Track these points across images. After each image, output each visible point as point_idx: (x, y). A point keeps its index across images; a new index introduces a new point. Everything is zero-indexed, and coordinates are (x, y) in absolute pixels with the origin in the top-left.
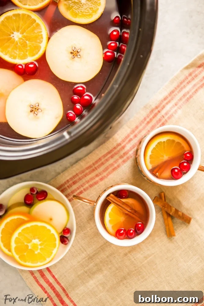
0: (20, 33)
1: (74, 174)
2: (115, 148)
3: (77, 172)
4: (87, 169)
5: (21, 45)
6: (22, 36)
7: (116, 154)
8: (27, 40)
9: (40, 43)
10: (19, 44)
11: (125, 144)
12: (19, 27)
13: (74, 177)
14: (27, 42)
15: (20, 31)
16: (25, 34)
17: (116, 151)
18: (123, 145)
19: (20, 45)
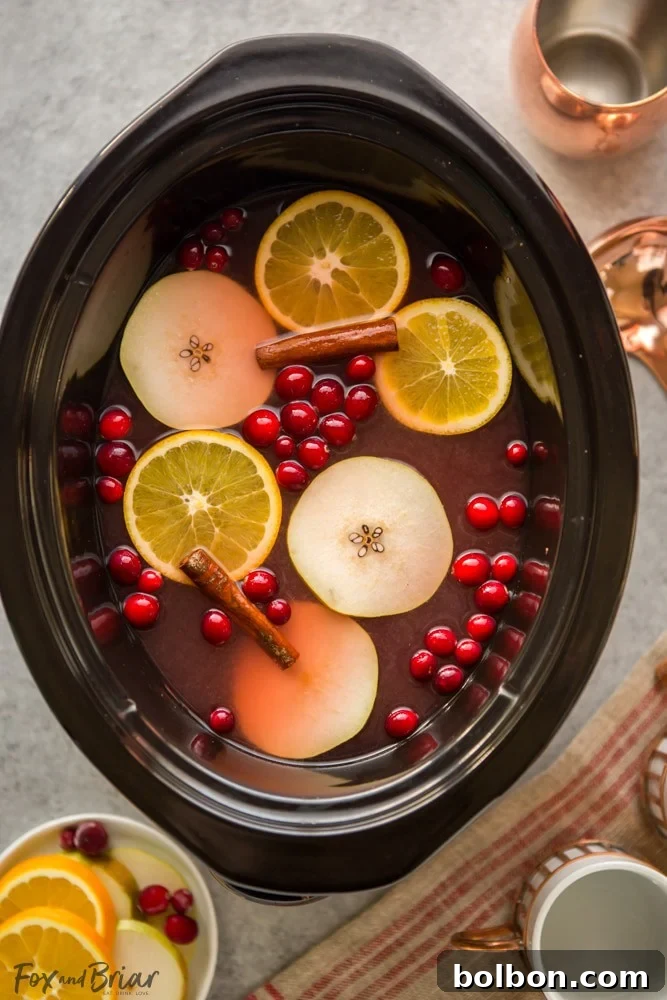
0: (209, 500)
1: (459, 863)
2: (575, 782)
3: (469, 856)
4: (498, 847)
5: (198, 530)
6: (209, 509)
7: (580, 797)
8: (217, 525)
9: (249, 549)
10: (192, 524)
11: (605, 769)
12: (212, 481)
13: (461, 871)
14: (217, 530)
15: (212, 493)
16: (219, 507)
17: (577, 790)
18: (597, 770)
19: (195, 530)
